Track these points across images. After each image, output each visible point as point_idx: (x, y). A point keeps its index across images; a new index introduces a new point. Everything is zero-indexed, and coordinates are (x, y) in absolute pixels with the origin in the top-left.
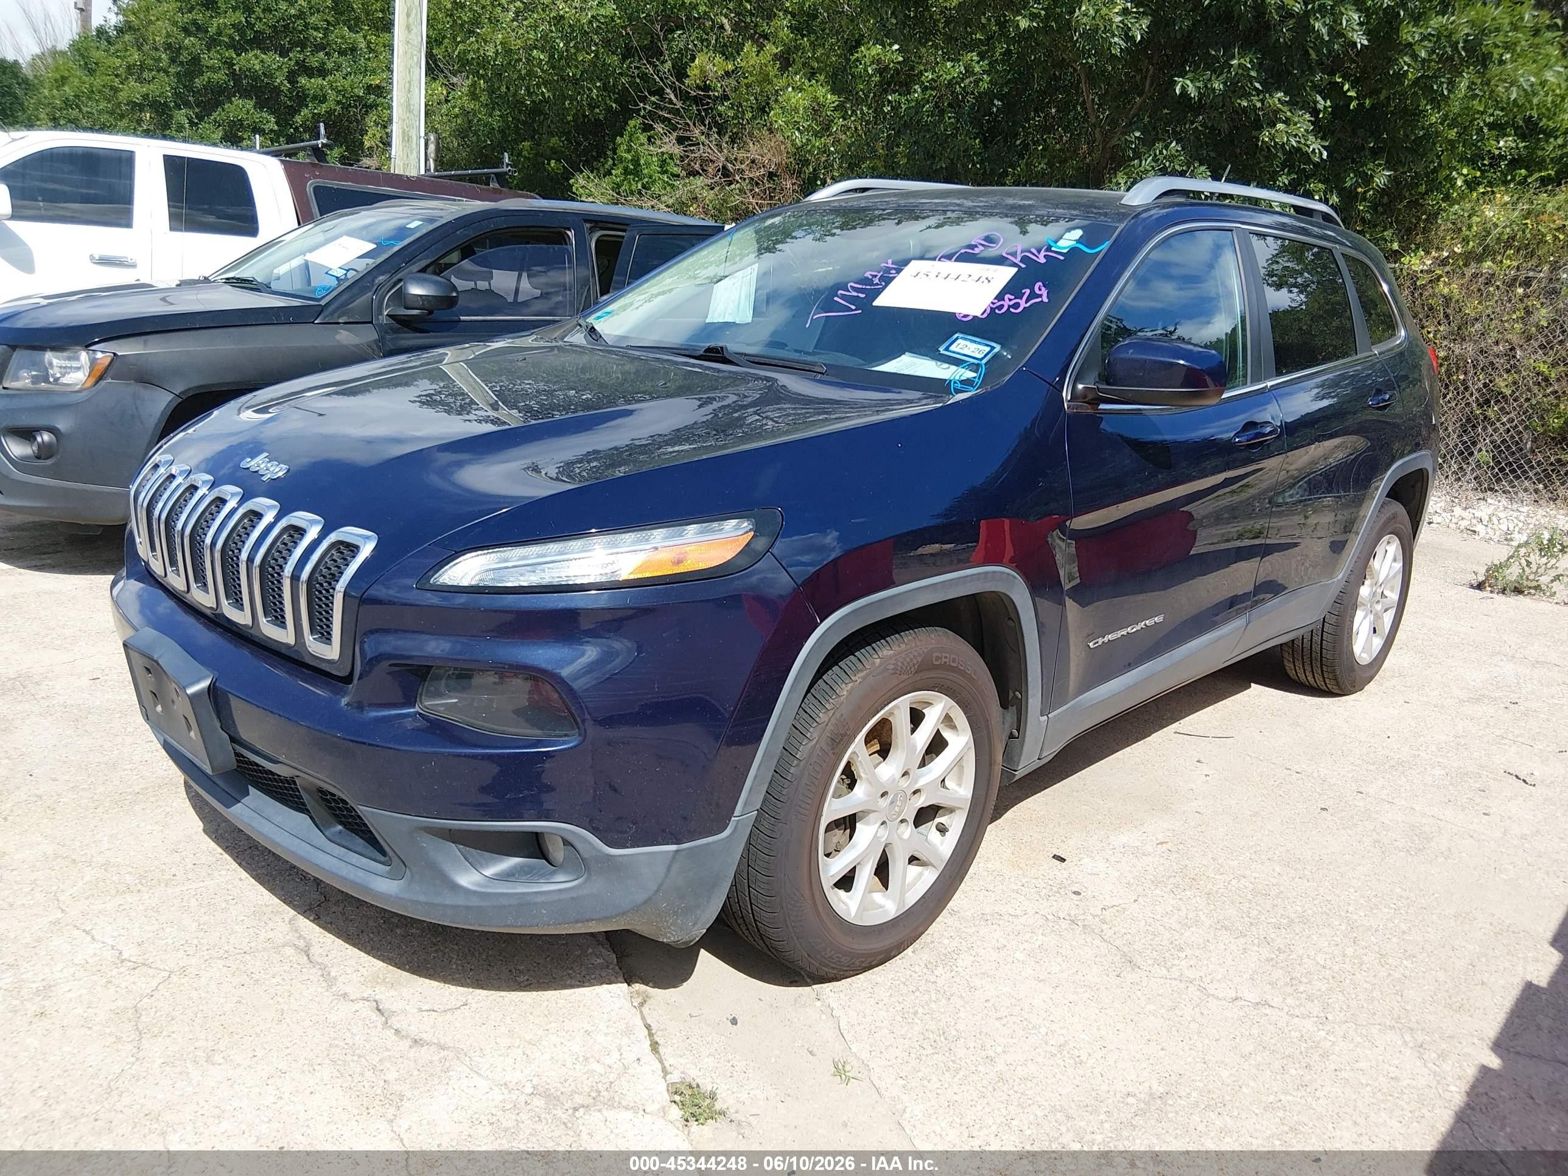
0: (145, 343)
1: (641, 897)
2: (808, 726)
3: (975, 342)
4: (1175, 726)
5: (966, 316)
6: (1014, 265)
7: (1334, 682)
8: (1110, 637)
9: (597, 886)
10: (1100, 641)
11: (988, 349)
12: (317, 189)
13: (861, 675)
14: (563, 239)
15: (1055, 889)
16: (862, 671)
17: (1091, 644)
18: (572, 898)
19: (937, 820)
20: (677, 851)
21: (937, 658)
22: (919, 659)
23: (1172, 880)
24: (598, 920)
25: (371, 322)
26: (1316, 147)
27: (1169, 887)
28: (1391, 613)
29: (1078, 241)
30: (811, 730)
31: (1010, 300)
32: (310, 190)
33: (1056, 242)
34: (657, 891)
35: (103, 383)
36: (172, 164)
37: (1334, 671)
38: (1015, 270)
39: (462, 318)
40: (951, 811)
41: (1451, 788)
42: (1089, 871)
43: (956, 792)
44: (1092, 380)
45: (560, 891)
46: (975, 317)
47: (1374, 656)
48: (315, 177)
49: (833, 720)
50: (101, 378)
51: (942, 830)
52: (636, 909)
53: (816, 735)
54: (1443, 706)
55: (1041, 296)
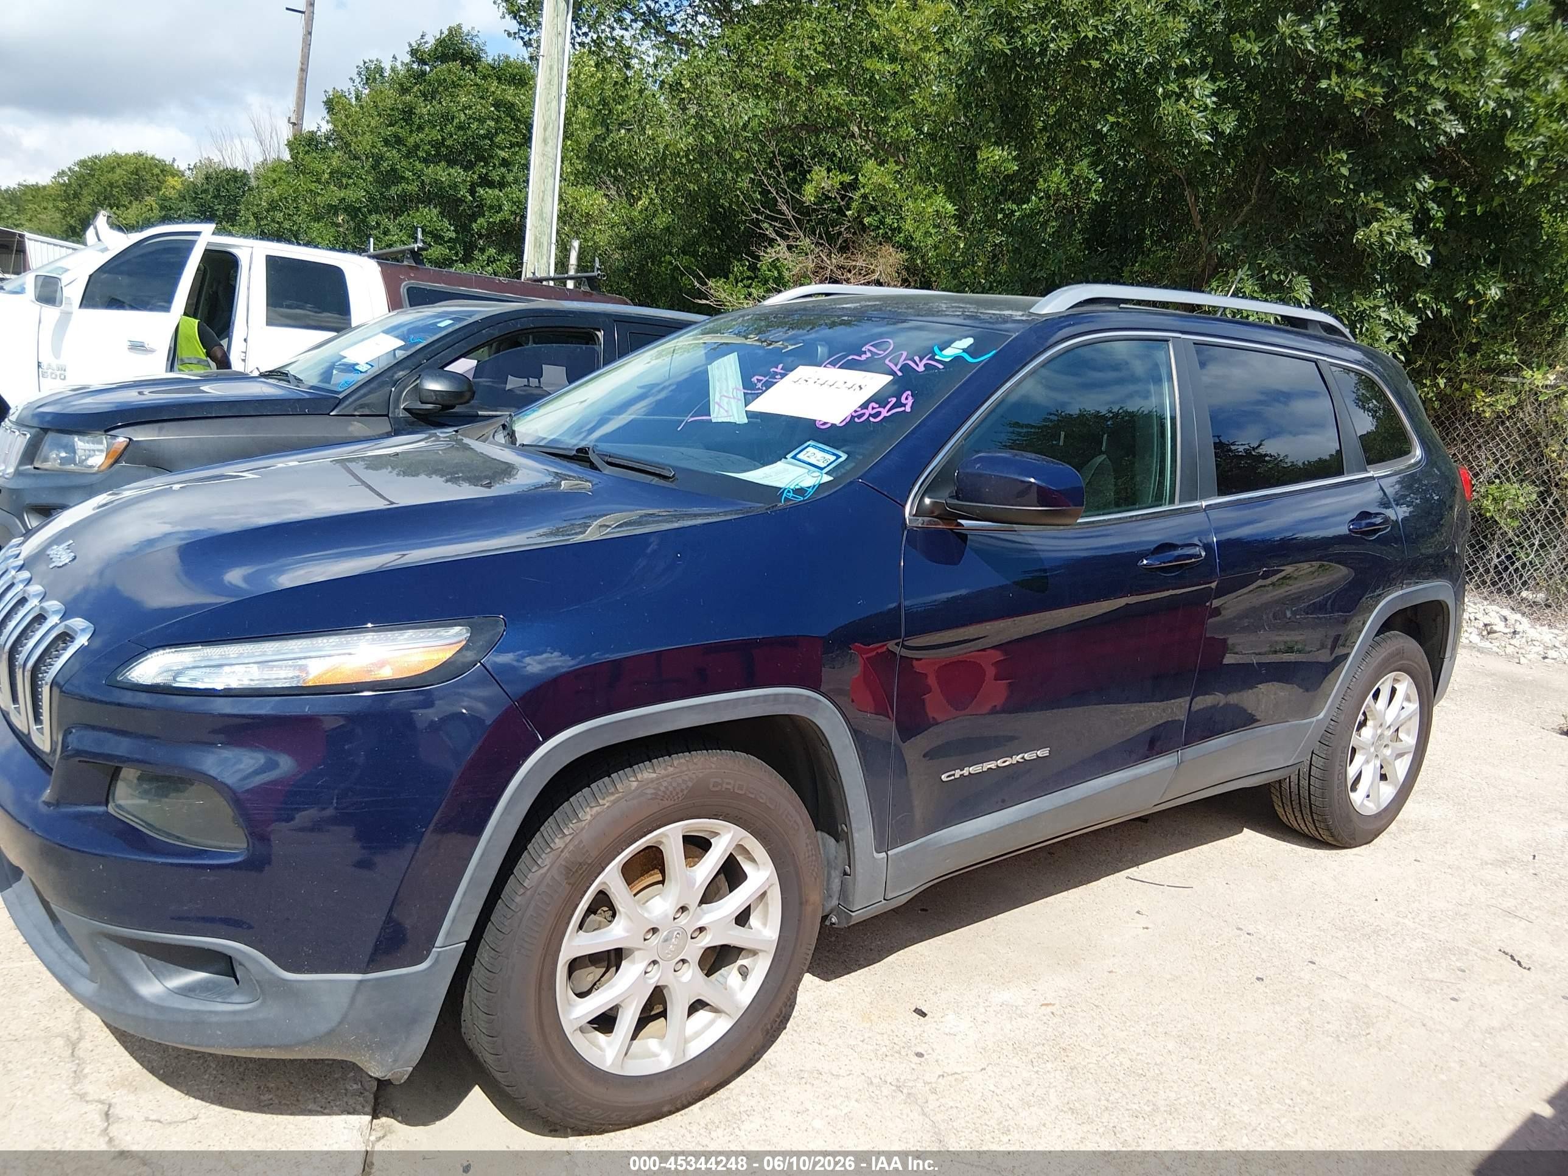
0: (160, 429)
1: (323, 1028)
2: (540, 852)
3: (824, 450)
4: (1132, 872)
5: (825, 423)
6: (893, 373)
7: (1327, 833)
8: (974, 769)
9: (272, 1011)
10: (958, 773)
11: (833, 458)
12: (410, 290)
13: (612, 798)
14: (591, 339)
15: (897, 1048)
16: (612, 794)
17: (944, 777)
18: (248, 1022)
19: (740, 962)
20: (361, 982)
21: (716, 784)
22: (690, 784)
23: (1039, 1049)
24: (279, 1047)
25: (387, 415)
26: (1421, 254)
27: (1031, 1056)
28: (1407, 760)
29: (964, 350)
30: (544, 856)
31: (873, 408)
32: (403, 290)
33: (942, 350)
34: (340, 1023)
35: (117, 466)
36: (274, 264)
37: (1325, 821)
38: (891, 378)
39: (480, 413)
40: (754, 953)
41: (1424, 965)
42: (947, 1031)
43: (759, 932)
44: (947, 494)
45: (234, 1013)
46: (833, 425)
47: (1384, 805)
48: (410, 278)
49: (571, 847)
50: (116, 461)
51: (744, 973)
52: (319, 1040)
53: (548, 862)
54: (1459, 868)
55: (904, 405)
